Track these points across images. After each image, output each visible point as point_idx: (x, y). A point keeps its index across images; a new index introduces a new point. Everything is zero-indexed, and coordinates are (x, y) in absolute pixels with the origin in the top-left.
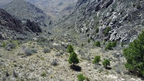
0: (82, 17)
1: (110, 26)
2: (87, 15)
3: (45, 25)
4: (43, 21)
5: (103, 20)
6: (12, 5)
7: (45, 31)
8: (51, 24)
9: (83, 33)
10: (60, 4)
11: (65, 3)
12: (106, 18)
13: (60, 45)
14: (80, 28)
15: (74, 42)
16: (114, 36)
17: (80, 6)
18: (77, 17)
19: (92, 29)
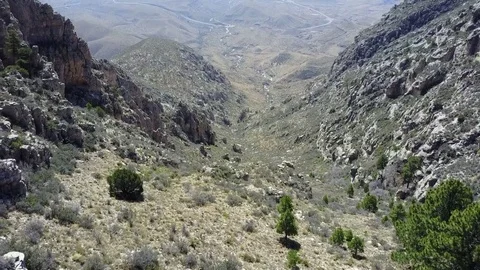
0: (344, 111)
1: (421, 153)
2: (360, 106)
3: (227, 123)
4: (221, 108)
5: (405, 131)
6: (138, 51)
7: (225, 141)
8: (244, 119)
9: (340, 163)
10: (282, 59)
11: (297, 55)
12: (413, 126)
13: (264, 192)
14: (333, 144)
15: (303, 189)
16: (428, 186)
17: (344, 75)
18: (329, 110)
19: (369, 153)
